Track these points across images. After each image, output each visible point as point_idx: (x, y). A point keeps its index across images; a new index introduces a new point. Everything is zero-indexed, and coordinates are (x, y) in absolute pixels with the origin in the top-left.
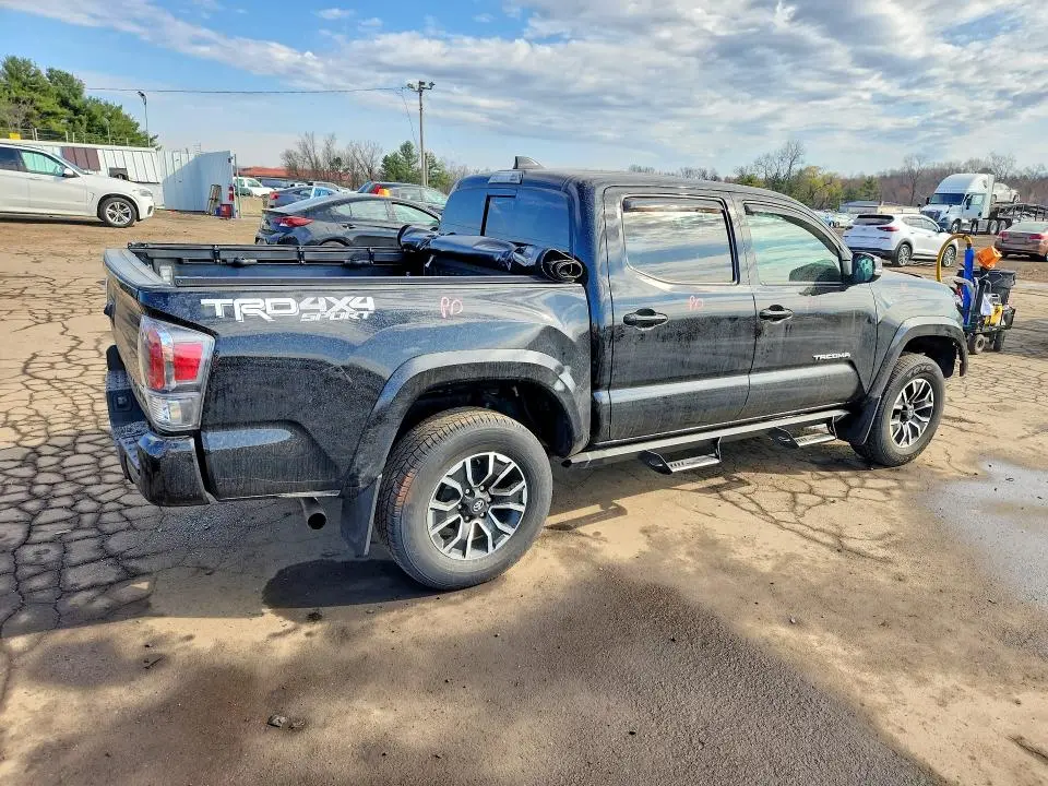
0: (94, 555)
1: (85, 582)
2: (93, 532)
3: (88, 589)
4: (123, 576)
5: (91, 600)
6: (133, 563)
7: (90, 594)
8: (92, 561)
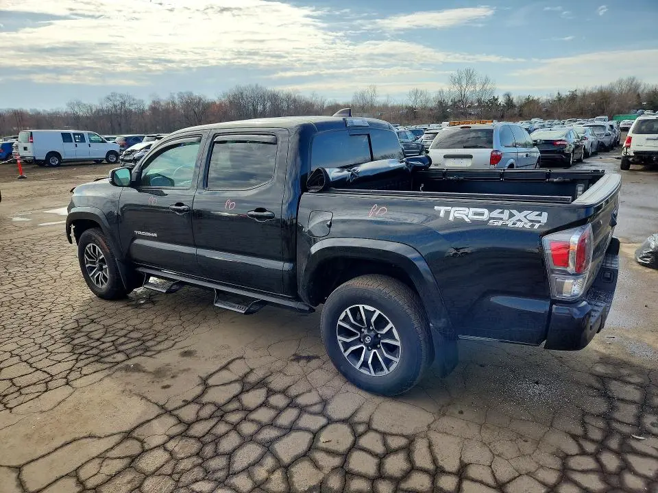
0: (621, 405)
1: (629, 388)
2: (615, 425)
3: (630, 383)
4: (606, 380)
5: (629, 375)
6: (597, 385)
7: (629, 379)
8: (623, 400)
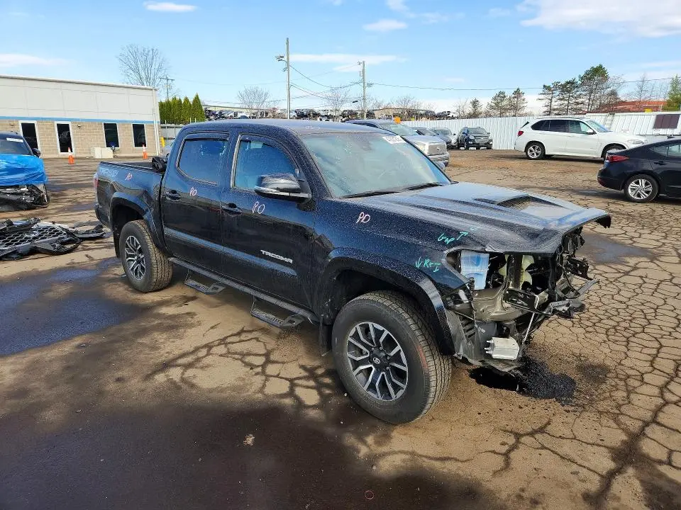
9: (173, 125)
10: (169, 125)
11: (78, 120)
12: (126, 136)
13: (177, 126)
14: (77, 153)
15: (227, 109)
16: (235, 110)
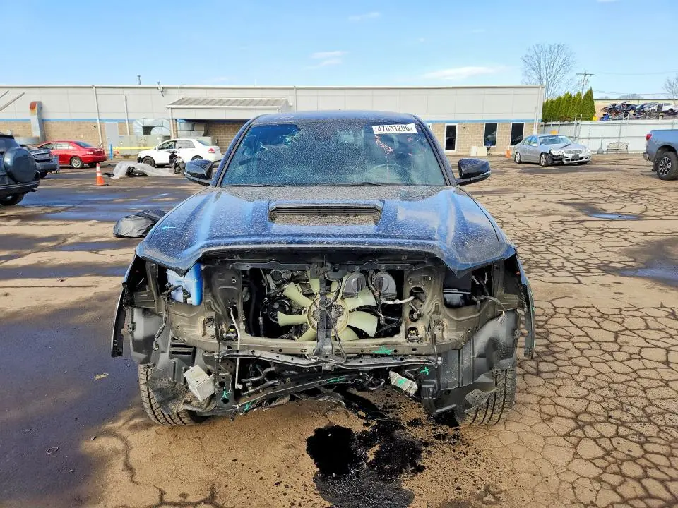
9: (558, 123)
10: (554, 123)
11: (465, 121)
12: (504, 135)
13: (562, 123)
14: (458, 151)
15: (651, 102)
16: (660, 103)
